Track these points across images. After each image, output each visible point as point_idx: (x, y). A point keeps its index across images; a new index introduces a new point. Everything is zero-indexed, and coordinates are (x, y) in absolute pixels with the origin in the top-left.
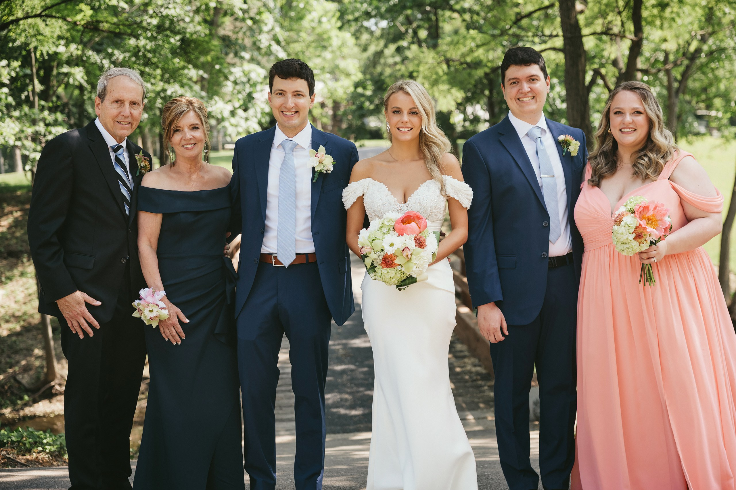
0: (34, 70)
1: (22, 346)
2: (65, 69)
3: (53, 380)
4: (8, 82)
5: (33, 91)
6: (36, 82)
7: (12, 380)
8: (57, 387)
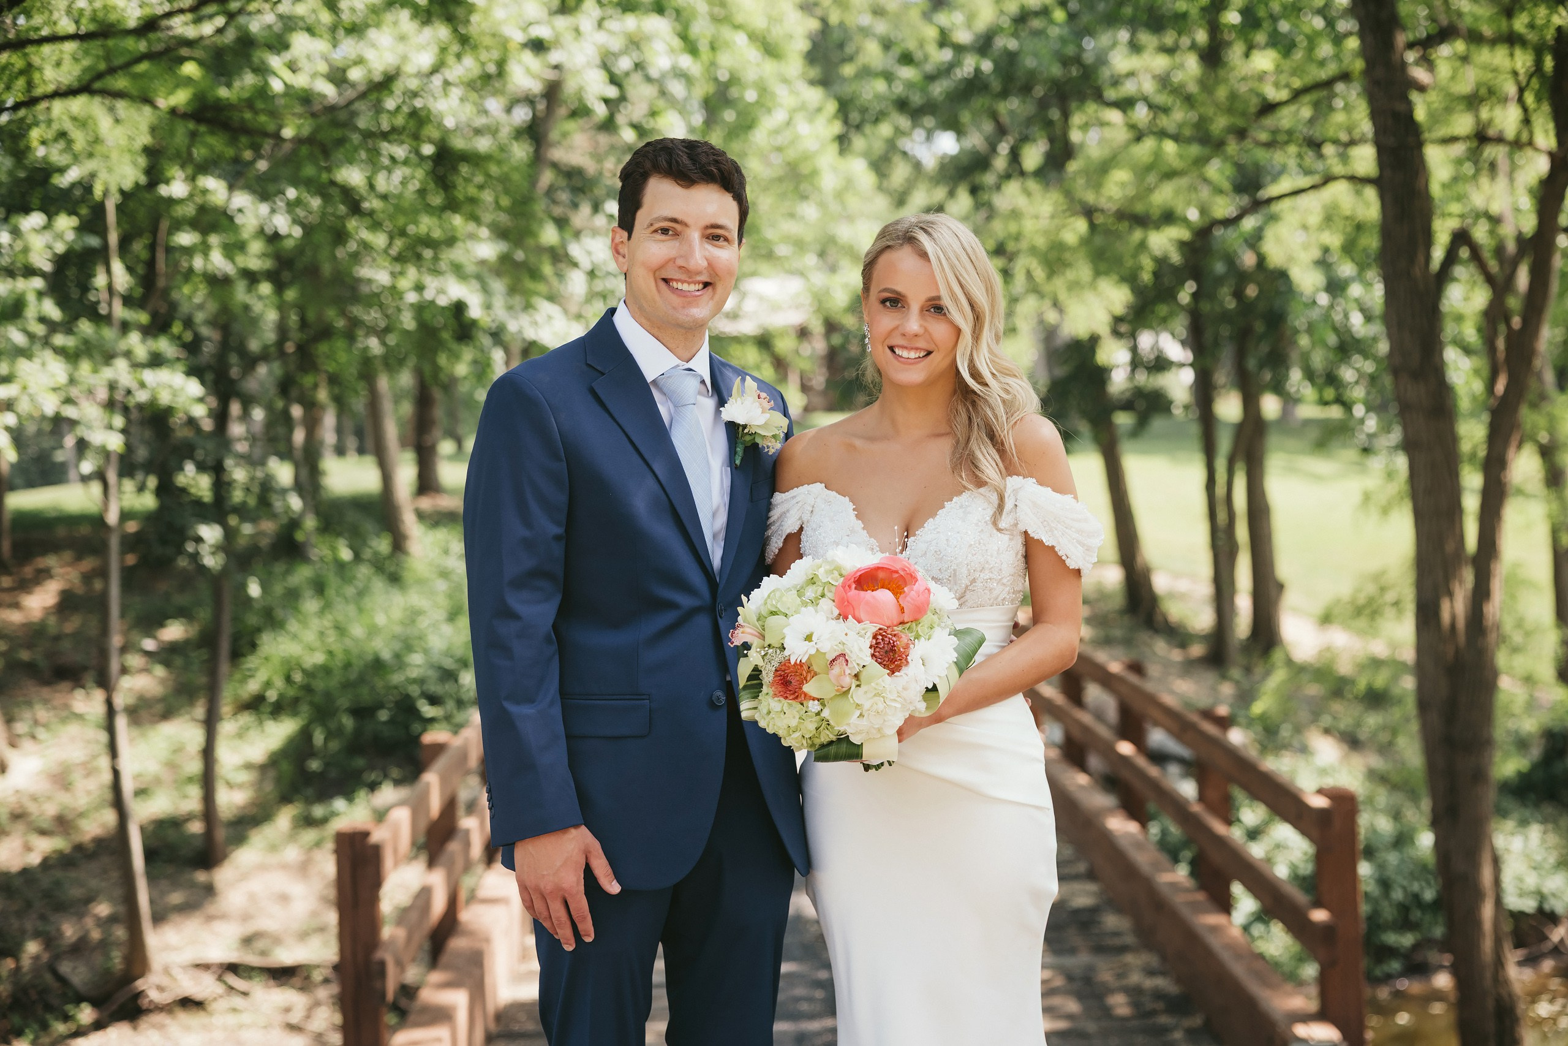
0: (113, 238)
1: (76, 892)
2: (185, 238)
3: (142, 974)
4: (47, 267)
5: (110, 288)
6: (118, 267)
7: (48, 978)
8: (154, 995)
